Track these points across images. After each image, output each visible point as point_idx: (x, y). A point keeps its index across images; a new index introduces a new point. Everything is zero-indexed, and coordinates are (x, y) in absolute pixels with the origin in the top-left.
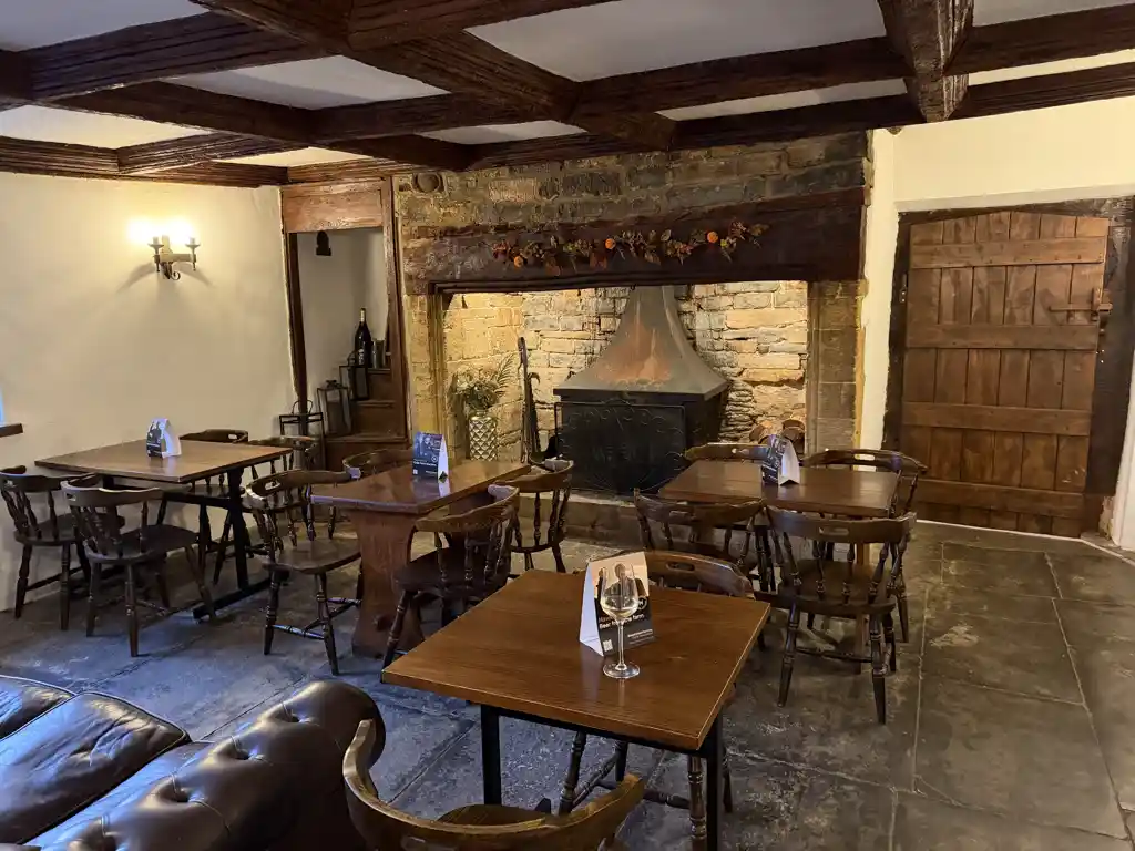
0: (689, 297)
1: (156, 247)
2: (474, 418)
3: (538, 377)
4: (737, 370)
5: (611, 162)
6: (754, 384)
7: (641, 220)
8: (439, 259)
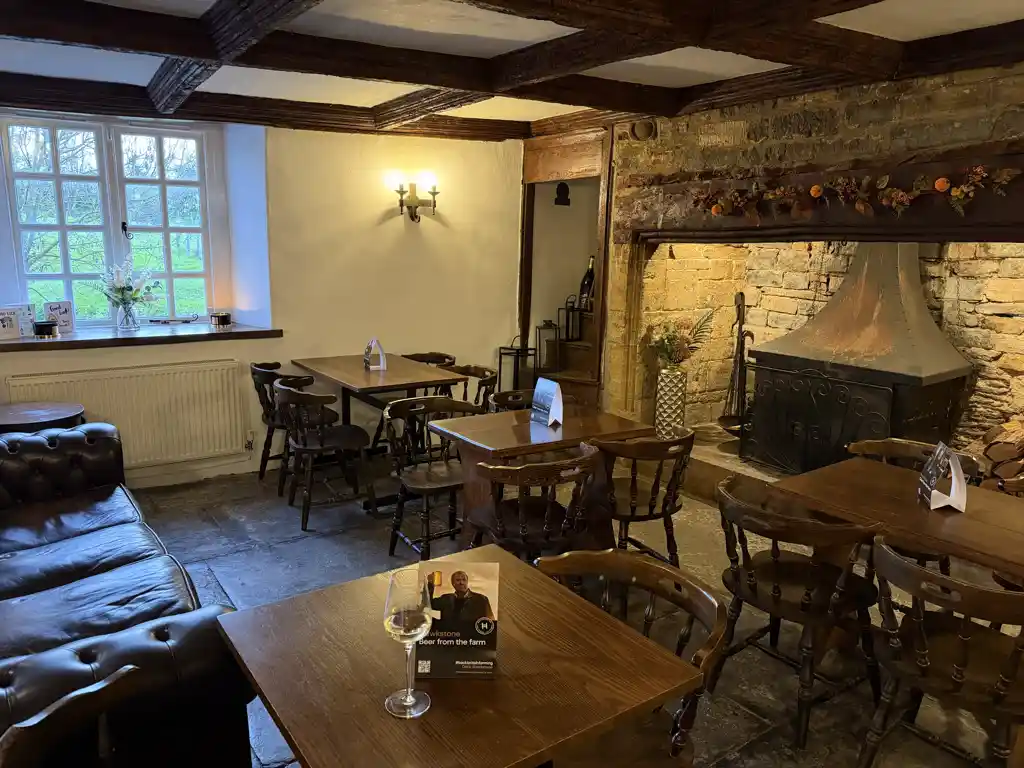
0: (939, 260)
1: (402, 192)
2: (664, 371)
3: (752, 336)
4: (994, 353)
5: (828, 98)
6: (1014, 373)
7: (857, 164)
8: (645, 208)
